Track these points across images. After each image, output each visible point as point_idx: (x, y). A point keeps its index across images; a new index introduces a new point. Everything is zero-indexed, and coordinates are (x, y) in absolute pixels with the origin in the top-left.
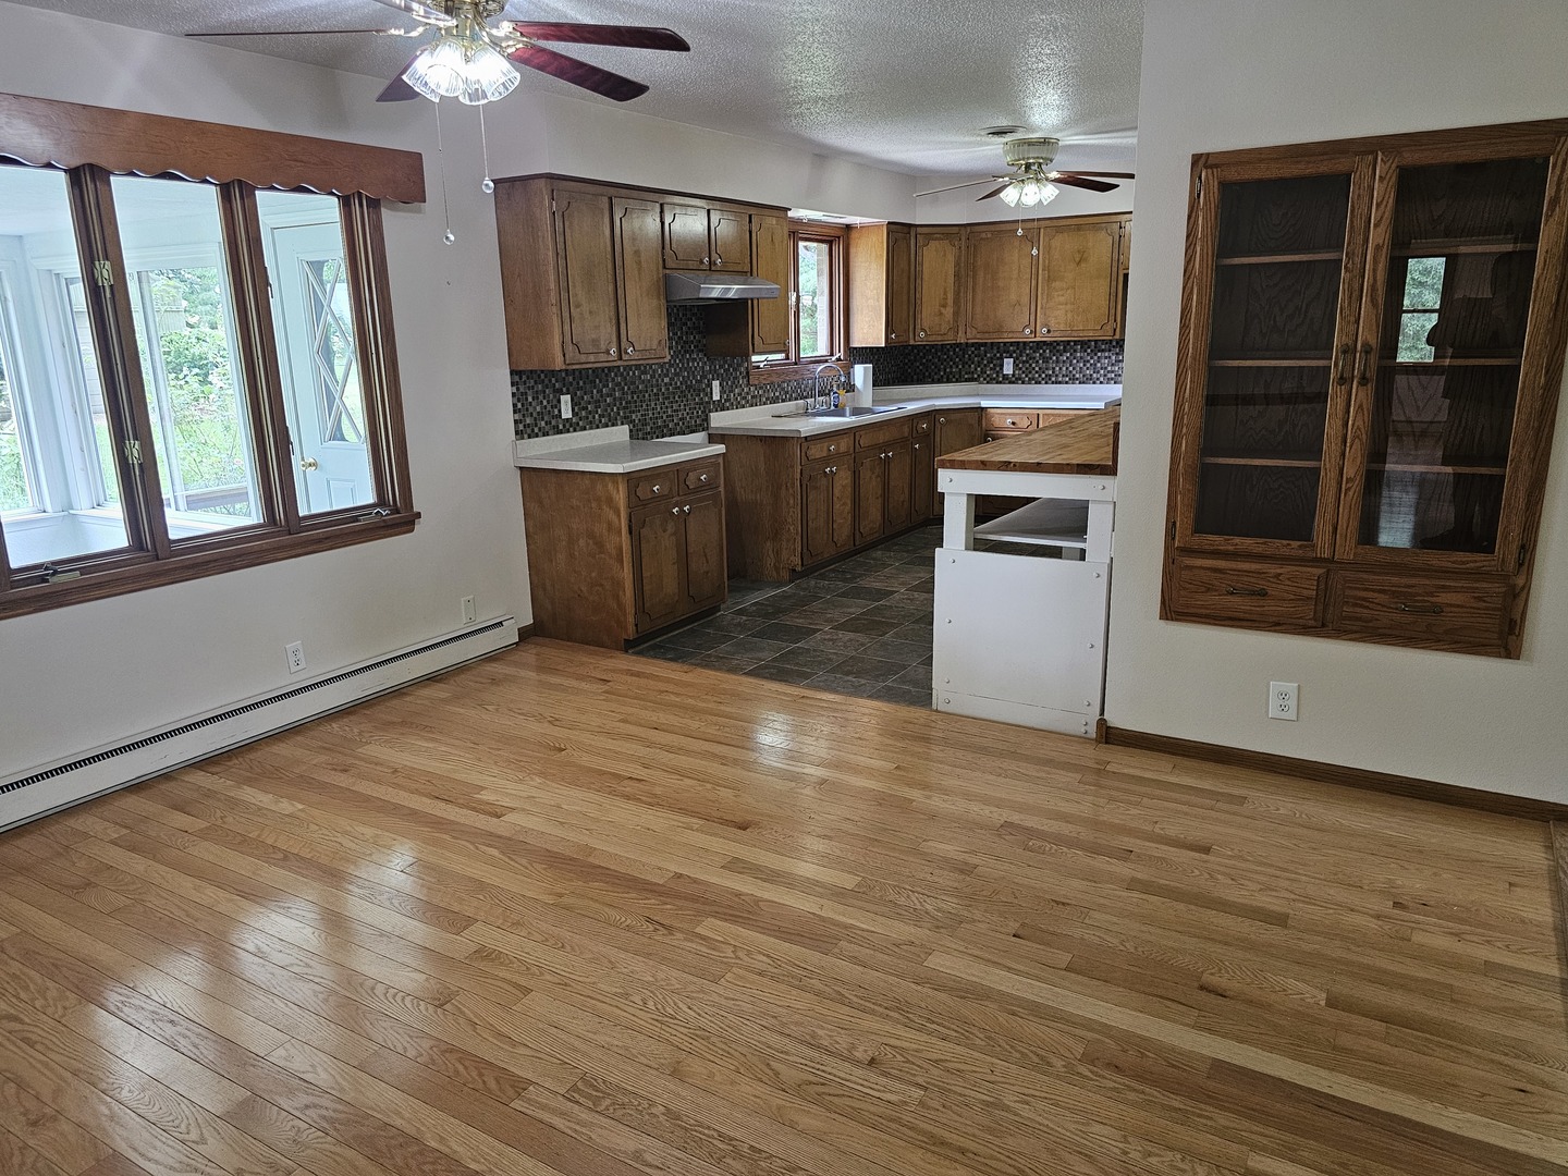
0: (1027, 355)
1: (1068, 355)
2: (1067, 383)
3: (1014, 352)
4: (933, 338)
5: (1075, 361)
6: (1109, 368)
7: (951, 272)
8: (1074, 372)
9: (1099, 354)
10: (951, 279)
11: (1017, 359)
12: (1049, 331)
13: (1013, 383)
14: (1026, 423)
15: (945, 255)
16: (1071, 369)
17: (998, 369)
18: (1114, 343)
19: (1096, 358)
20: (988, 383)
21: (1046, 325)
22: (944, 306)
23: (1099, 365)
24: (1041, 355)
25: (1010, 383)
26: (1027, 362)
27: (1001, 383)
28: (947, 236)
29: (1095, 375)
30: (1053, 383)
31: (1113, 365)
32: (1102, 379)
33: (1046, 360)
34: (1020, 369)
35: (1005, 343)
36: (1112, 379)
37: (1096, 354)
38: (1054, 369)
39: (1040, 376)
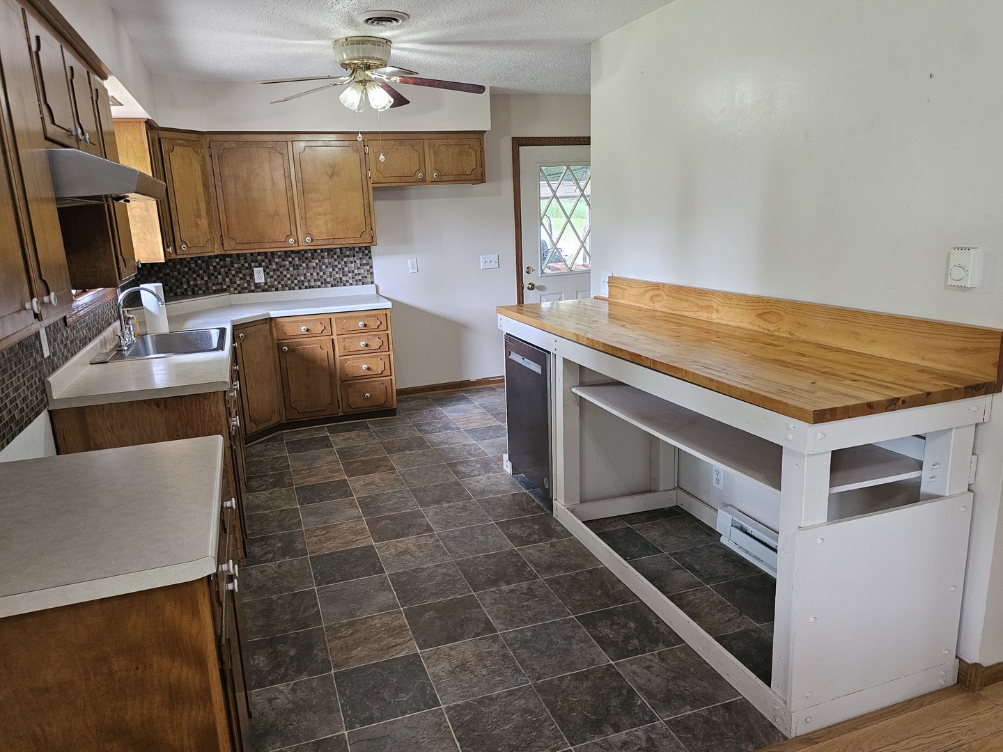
0: (277, 263)
1: (317, 261)
2: (319, 287)
3: (263, 261)
4: (195, 250)
5: (324, 267)
6: (356, 271)
7: (199, 181)
8: (325, 277)
9: (345, 259)
10: (200, 189)
11: (267, 267)
12: (312, 240)
13: (267, 290)
14: (319, 328)
15: (191, 163)
16: (321, 274)
17: (248, 278)
18: (357, 249)
19: (343, 263)
20: (240, 292)
21: (309, 234)
22: (199, 216)
23: (346, 269)
24: (290, 263)
25: (263, 291)
26: (278, 270)
27: (253, 291)
28: (189, 143)
29: (344, 278)
30: (306, 288)
31: (358, 268)
32: (351, 281)
33: (296, 267)
34: (272, 277)
35: (252, 254)
36: (360, 280)
37: (342, 260)
38: (305, 274)
39: (293, 282)
